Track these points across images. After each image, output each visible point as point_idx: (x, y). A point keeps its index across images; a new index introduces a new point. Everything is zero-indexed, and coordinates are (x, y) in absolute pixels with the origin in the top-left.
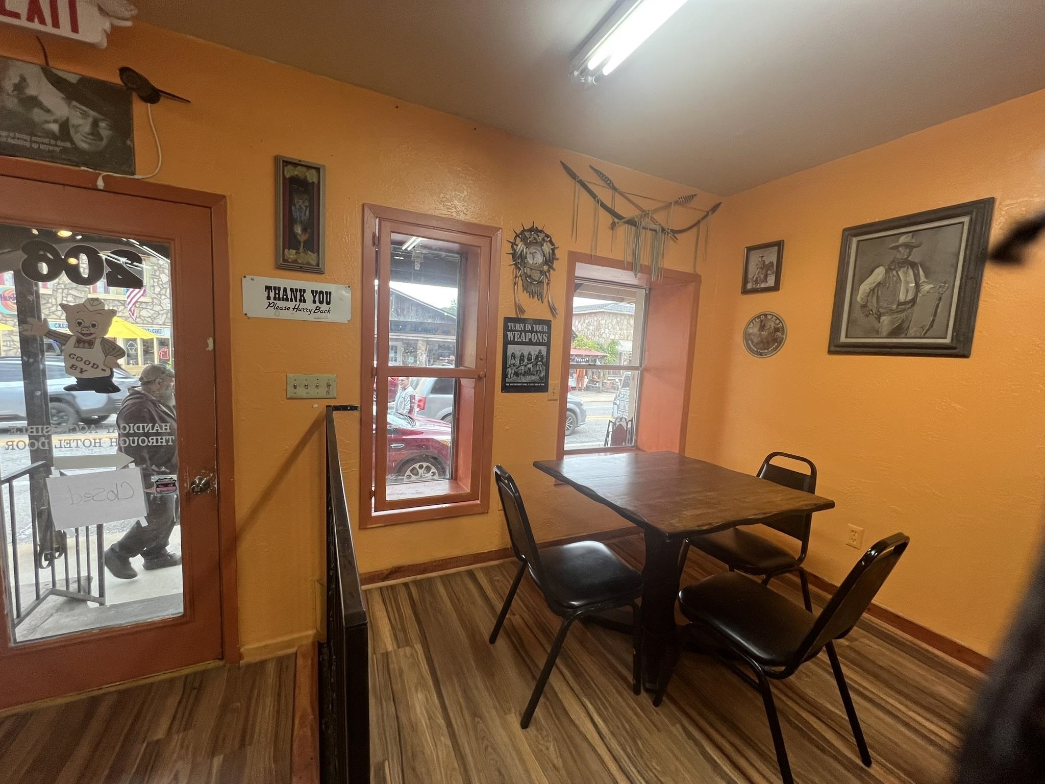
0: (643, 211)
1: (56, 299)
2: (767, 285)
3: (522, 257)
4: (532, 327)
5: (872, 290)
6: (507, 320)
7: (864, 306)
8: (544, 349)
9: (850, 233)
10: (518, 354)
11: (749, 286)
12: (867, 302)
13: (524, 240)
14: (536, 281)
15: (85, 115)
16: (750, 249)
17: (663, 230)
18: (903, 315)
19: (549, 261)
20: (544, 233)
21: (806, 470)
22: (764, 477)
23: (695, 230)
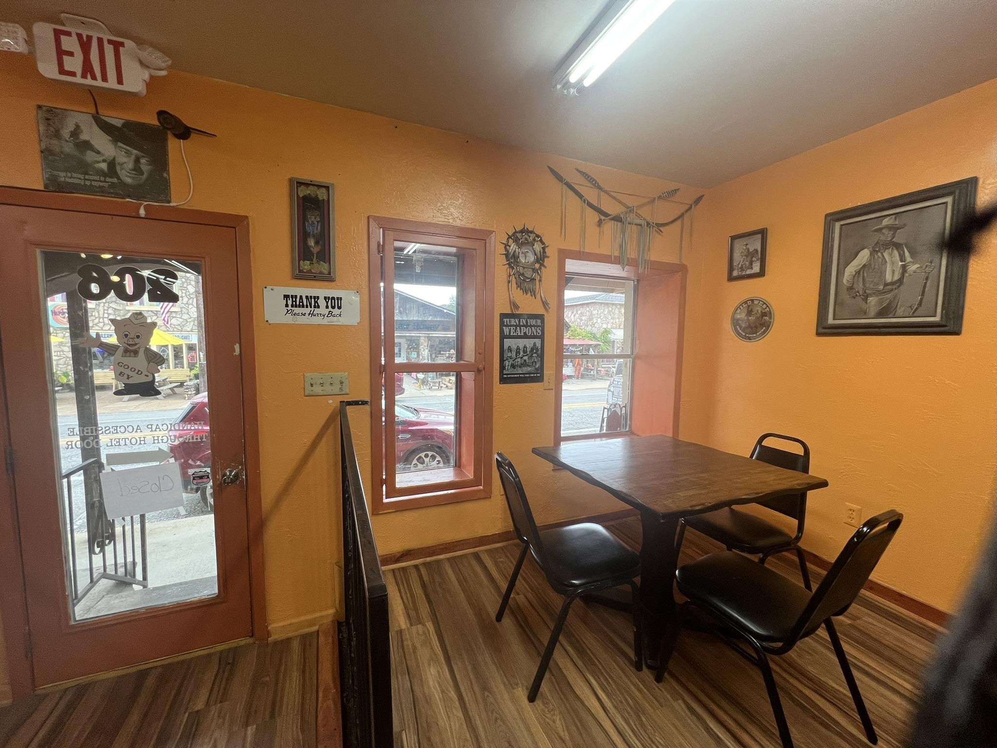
0: (628, 208)
1: (98, 312)
2: (752, 272)
3: (515, 257)
4: (527, 322)
5: (858, 273)
6: (503, 316)
7: (851, 288)
8: (538, 342)
9: (832, 218)
10: (514, 347)
11: (735, 273)
12: (853, 284)
13: (516, 240)
14: (528, 278)
15: (128, 153)
16: (734, 238)
17: (648, 224)
18: (889, 296)
19: (541, 259)
20: (534, 233)
21: (799, 450)
22: (757, 458)
23: (679, 222)
